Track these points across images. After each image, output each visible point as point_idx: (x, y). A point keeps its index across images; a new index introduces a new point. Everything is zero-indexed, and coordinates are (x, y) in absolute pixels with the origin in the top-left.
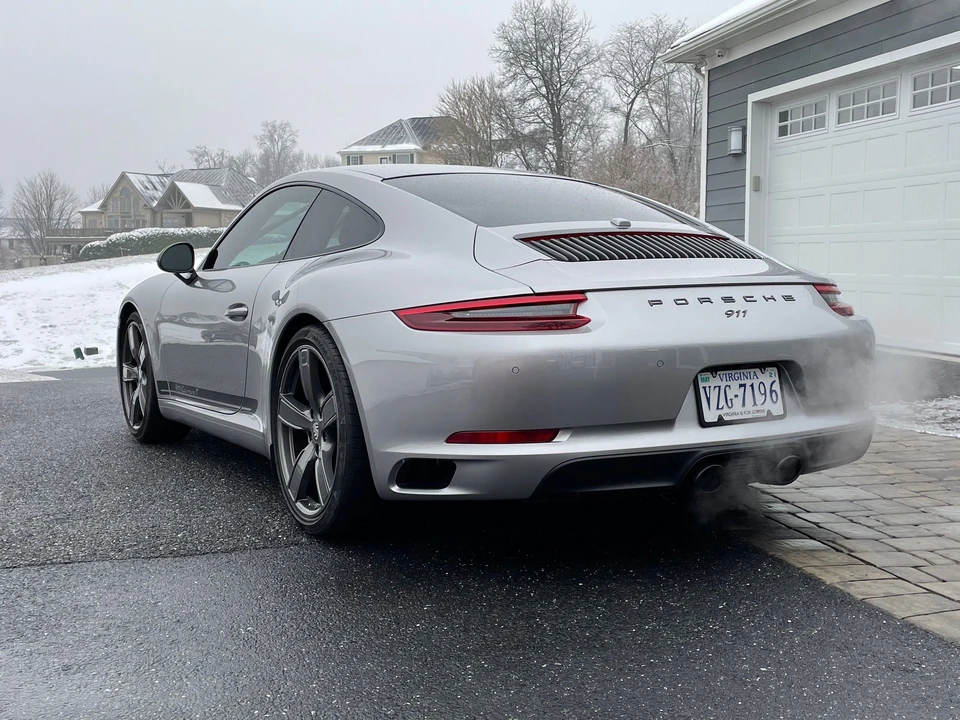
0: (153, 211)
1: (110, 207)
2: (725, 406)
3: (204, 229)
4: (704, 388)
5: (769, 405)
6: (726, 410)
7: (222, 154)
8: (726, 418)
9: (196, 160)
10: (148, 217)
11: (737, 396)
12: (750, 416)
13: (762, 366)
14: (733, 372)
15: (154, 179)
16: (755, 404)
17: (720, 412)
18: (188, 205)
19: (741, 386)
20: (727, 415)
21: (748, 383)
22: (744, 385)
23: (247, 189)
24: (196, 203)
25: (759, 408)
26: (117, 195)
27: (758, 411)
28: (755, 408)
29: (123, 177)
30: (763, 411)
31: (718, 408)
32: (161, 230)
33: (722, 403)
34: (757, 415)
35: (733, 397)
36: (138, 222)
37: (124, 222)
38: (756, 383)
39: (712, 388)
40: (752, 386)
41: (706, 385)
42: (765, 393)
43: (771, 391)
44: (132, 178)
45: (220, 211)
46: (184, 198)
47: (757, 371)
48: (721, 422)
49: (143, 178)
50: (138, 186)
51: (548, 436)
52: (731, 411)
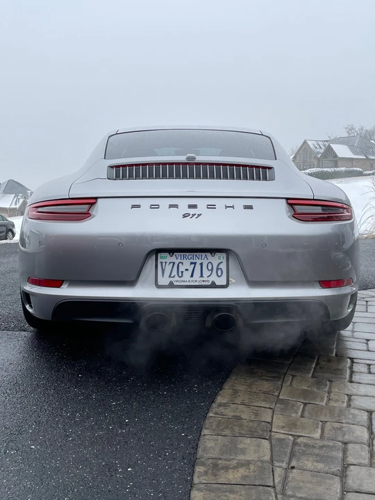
0: (318, 159)
1: (298, 158)
2: (177, 276)
3: (343, 169)
4: (162, 263)
5: (214, 278)
6: (177, 278)
7: (362, 129)
8: (175, 284)
9: (348, 132)
10: (316, 163)
11: (187, 270)
12: (196, 284)
13: (213, 251)
14: (187, 254)
15: (320, 143)
16: (202, 276)
17: (171, 279)
18: (336, 156)
19: (191, 263)
20: (177, 281)
21: (198, 262)
22: (195, 263)
23: (368, 147)
24: (340, 155)
25: (205, 279)
26: (301, 152)
27: (203, 281)
28: (202, 279)
29: (305, 142)
30: (208, 281)
31: (170, 277)
32: (320, 169)
33: (175, 272)
34: (203, 284)
35: (184, 270)
36: (310, 165)
37: (304, 165)
38: (205, 262)
39: (167, 264)
40: (201, 264)
41: (164, 261)
42: (212, 270)
43: (218, 269)
44: (309, 143)
45: (353, 159)
46: (334, 153)
47: (208, 254)
48: (171, 286)
49: (315, 143)
50: (312, 147)
51: (57, 284)
52: (181, 279)
